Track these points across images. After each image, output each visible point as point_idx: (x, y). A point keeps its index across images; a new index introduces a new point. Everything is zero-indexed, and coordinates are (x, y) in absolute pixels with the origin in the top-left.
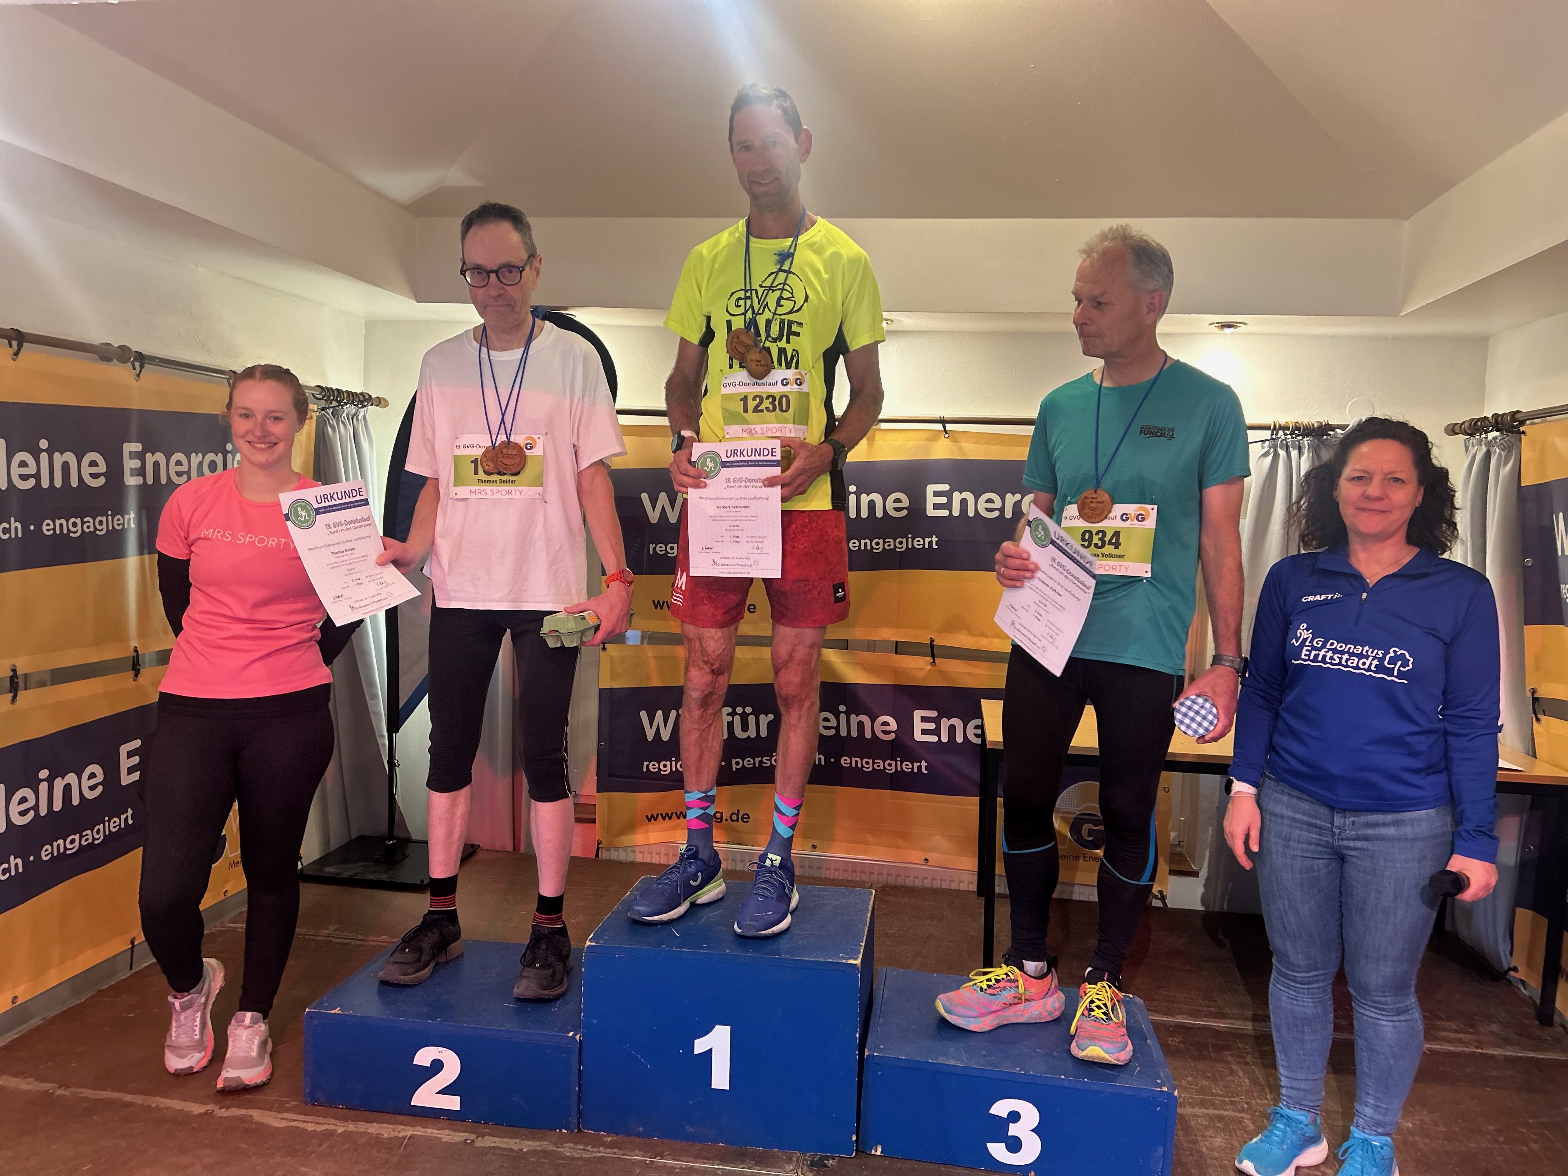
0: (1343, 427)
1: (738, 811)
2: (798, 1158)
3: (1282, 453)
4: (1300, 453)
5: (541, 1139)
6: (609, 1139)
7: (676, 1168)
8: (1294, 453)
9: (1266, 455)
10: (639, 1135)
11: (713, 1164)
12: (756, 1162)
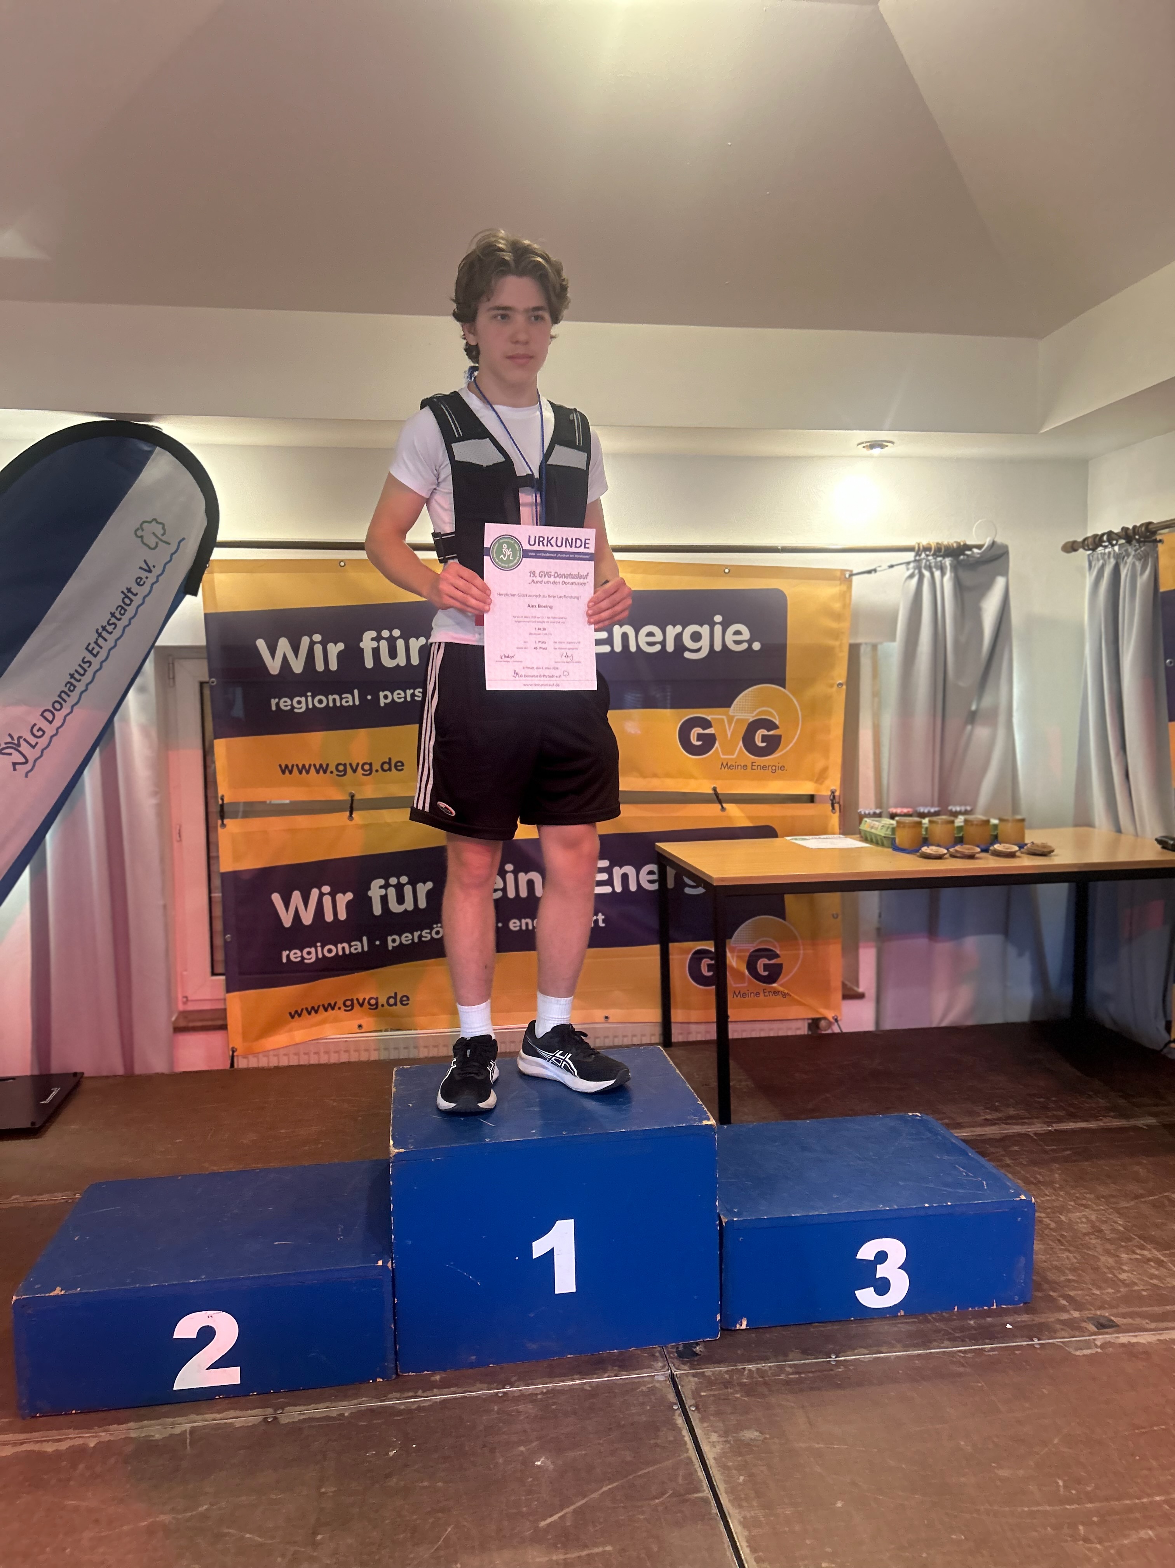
0: (979, 547)
1: (396, 994)
2: (660, 1352)
3: (927, 574)
4: (943, 574)
5: (356, 1396)
6: (438, 1377)
7: (537, 1394)
8: (937, 574)
9: (911, 576)
10: (472, 1366)
11: (573, 1380)
12: (619, 1366)
